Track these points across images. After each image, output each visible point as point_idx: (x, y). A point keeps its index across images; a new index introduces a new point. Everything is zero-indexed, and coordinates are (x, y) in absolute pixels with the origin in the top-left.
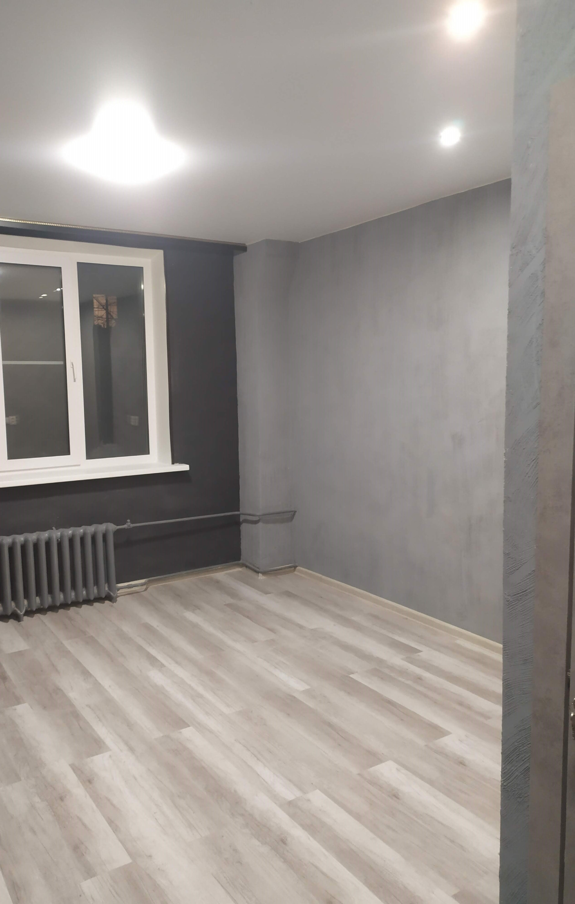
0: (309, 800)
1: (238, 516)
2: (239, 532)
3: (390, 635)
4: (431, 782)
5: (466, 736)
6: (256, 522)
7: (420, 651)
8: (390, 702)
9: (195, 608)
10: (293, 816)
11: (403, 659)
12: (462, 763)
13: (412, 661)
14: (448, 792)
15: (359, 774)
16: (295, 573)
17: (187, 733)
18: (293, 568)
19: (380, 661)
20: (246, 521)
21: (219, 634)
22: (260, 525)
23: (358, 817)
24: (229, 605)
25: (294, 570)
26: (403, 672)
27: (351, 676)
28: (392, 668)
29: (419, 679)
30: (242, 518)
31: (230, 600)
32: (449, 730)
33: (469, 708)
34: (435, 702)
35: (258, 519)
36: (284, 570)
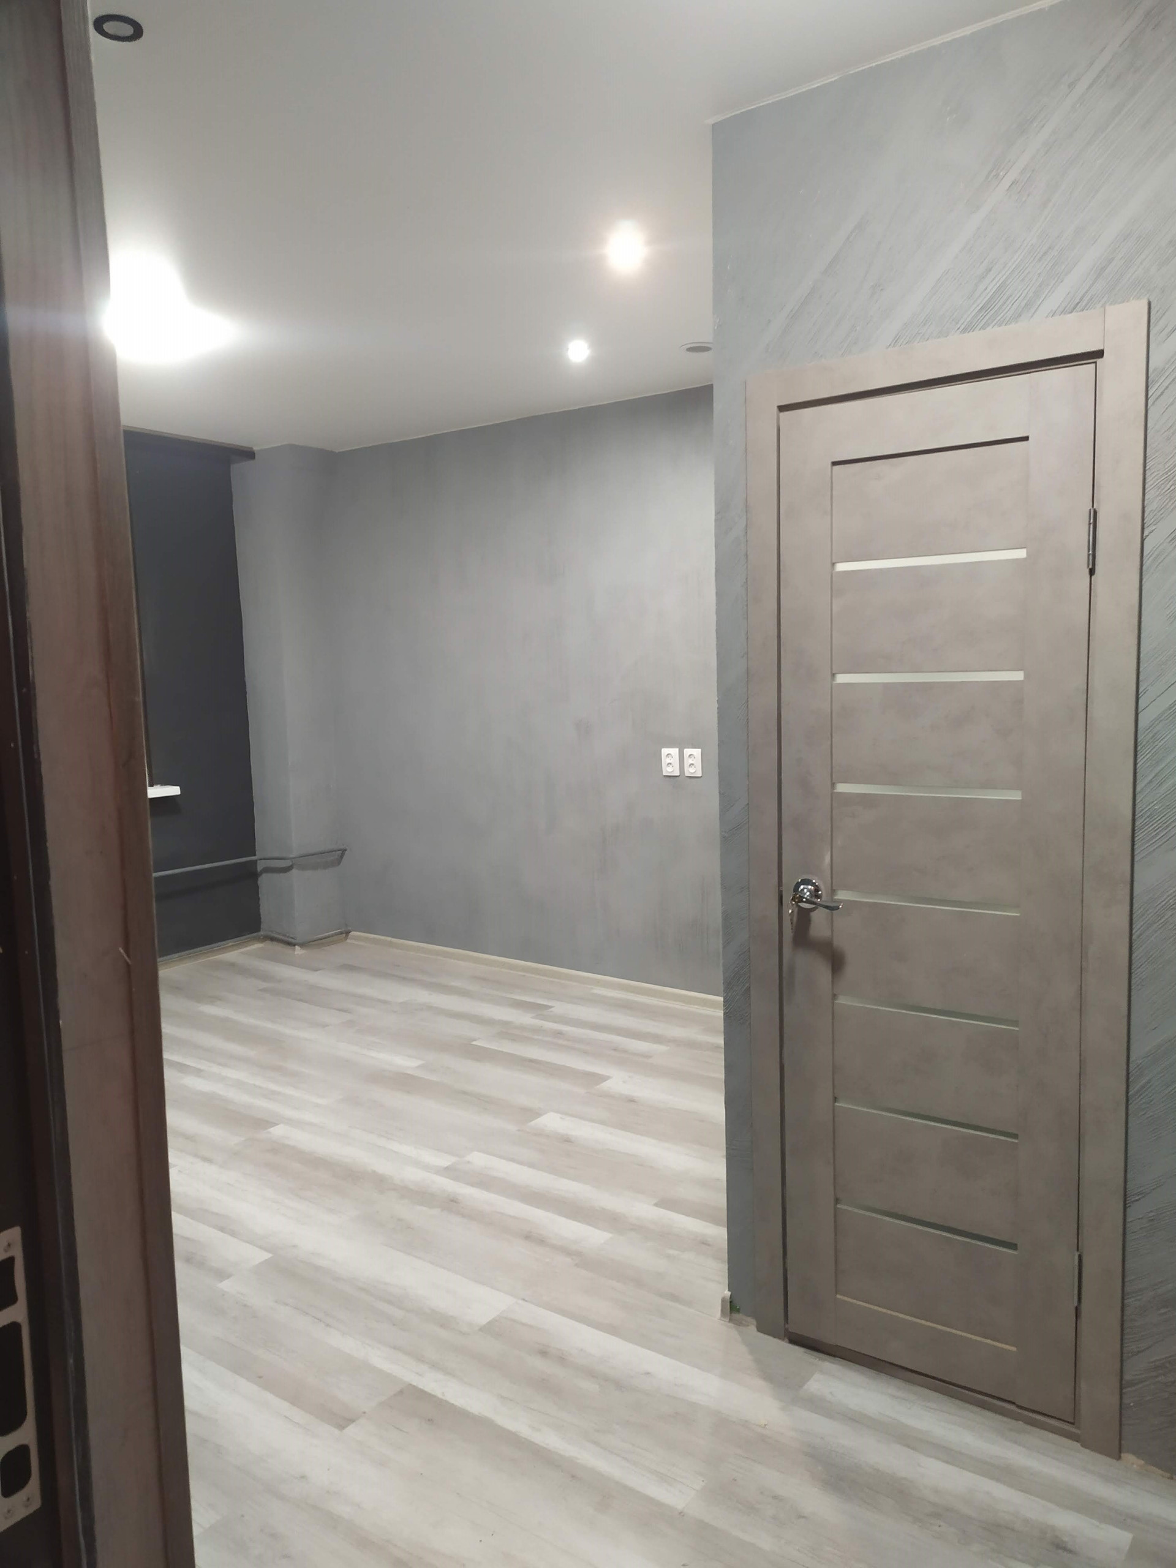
0: (469, 1162)
1: (255, 862)
2: (256, 889)
3: (509, 996)
4: (602, 1123)
5: (630, 1077)
6: (287, 870)
7: (551, 1007)
8: (531, 1061)
9: (213, 999)
10: (456, 1179)
11: (532, 1018)
12: (632, 1100)
13: (545, 1018)
14: (624, 1127)
15: (519, 1130)
16: (348, 941)
17: (278, 1132)
18: (344, 935)
19: (506, 1023)
20: (268, 870)
21: (269, 1025)
22: (294, 871)
23: (531, 1165)
24: (264, 990)
25: (346, 938)
26: (537, 1030)
27: (474, 1043)
28: (523, 1028)
29: (559, 1034)
30: (260, 867)
31: (265, 985)
32: (608, 1074)
33: (625, 1051)
34: (586, 1053)
35: (291, 864)
36: (331, 939)
